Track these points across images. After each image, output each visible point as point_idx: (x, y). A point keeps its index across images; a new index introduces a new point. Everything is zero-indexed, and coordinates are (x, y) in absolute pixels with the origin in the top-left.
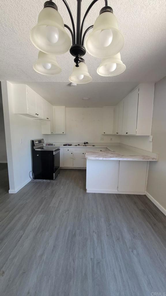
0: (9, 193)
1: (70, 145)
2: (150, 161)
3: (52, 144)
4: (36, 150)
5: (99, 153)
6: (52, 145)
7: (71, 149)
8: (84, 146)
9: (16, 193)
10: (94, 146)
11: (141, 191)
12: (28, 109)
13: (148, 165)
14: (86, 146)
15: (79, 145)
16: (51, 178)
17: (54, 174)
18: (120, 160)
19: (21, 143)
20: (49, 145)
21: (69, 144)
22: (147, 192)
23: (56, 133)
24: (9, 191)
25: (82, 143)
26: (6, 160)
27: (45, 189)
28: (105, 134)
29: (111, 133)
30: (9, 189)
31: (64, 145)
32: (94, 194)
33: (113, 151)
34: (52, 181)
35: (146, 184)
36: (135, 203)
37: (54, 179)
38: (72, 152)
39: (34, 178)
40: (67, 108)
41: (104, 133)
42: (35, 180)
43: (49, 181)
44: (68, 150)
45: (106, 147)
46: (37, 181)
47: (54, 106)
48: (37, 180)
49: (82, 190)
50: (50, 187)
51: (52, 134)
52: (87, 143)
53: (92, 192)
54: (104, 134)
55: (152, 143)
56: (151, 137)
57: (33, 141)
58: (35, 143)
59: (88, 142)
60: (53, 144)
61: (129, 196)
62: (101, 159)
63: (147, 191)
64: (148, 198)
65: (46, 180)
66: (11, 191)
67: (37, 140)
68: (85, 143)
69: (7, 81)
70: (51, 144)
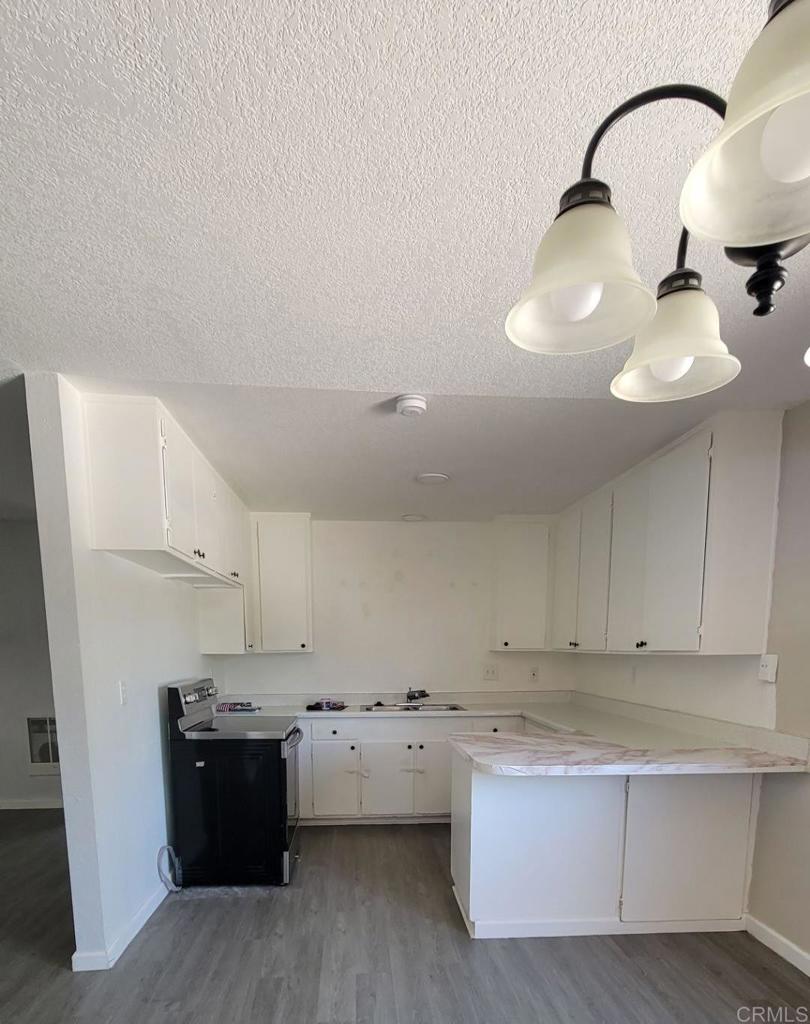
0: (76, 968)
1: (339, 707)
2: (765, 775)
3: (249, 704)
4: (189, 735)
5: (527, 744)
6: (246, 707)
7: (350, 726)
8: (408, 709)
9: (111, 965)
10: (454, 708)
11: (728, 913)
12: (166, 524)
13: (757, 792)
14: (416, 708)
15: (379, 704)
16: (272, 876)
17: (286, 855)
18: (628, 776)
19: (124, 704)
20: (234, 708)
21: (334, 699)
22: (749, 916)
23: (268, 647)
24: (75, 957)
25: (396, 696)
26: (58, 791)
27: (258, 937)
28: (506, 652)
29: (538, 644)
30: (74, 949)
31: (310, 708)
32: (513, 945)
33: (572, 730)
34: (277, 890)
35: (749, 882)
36: (719, 974)
37: (286, 879)
38: (352, 743)
39: (180, 879)
40: (315, 522)
41: (506, 644)
42: (187, 892)
43: (259, 892)
44: (335, 732)
45: (518, 712)
46: (203, 897)
47: (252, 513)
48: (199, 890)
49: (444, 928)
50: (281, 924)
51: (253, 656)
52: (423, 694)
53: (500, 937)
54: (501, 648)
55: (773, 688)
56: (771, 661)
57: (176, 689)
58: (183, 701)
59: (427, 692)
60: (254, 706)
61: (672, 941)
62: (558, 770)
63: (750, 912)
64: (760, 943)
65: (247, 889)
66: (81, 961)
67: (190, 686)
68: (411, 697)
69: (59, 375)
70: (241, 704)
